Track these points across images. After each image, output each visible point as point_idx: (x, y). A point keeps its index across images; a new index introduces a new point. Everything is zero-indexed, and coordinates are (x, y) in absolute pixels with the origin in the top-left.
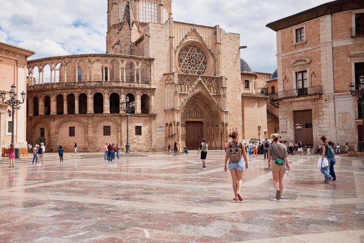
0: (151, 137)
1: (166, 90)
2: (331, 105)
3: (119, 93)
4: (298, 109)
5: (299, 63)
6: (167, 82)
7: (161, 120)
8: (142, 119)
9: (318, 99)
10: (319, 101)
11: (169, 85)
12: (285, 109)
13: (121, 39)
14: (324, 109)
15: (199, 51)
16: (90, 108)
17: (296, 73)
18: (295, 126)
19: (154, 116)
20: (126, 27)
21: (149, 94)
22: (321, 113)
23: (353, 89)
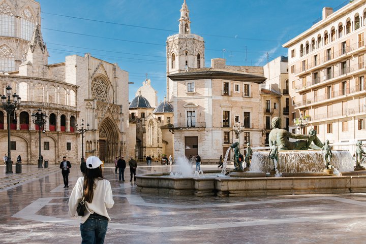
0: (77, 152)
1: (86, 113)
2: (210, 134)
3: (56, 114)
4: (188, 136)
5: (190, 106)
6: (87, 107)
8: (71, 137)
9: (202, 130)
10: (203, 132)
11: (89, 110)
12: (179, 135)
13: (34, 61)
14: (206, 137)
16: (32, 126)
17: (188, 112)
18: (186, 147)
19: (79, 135)
20: (38, 50)
21: (75, 116)
22: (204, 139)
23: (222, 126)
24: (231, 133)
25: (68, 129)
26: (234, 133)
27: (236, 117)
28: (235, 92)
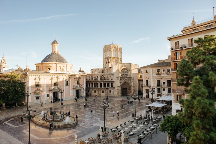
0: (113, 93)
1: (117, 81)
3: (106, 83)
5: (147, 78)
6: (117, 79)
7: (116, 89)
8: (111, 89)
9: (150, 88)
12: (144, 89)
13: (107, 66)
15: (126, 70)
16: (99, 87)
17: (146, 80)
19: (114, 88)
20: (108, 63)
21: (113, 83)
23: (157, 86)
24: (161, 89)
25: (110, 86)
26: (163, 89)
27: (163, 82)
28: (163, 72)
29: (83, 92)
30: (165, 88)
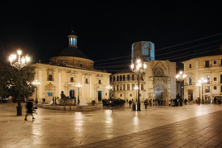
4: (189, 89)
6: (150, 80)
7: (147, 92)
10: (195, 87)
12: (186, 89)
15: (161, 69)
16: (126, 89)
19: (145, 90)
21: (144, 84)
24: (210, 87)
26: (213, 87)
27: (214, 78)
28: (213, 64)
29: (106, 95)
30: (217, 86)
